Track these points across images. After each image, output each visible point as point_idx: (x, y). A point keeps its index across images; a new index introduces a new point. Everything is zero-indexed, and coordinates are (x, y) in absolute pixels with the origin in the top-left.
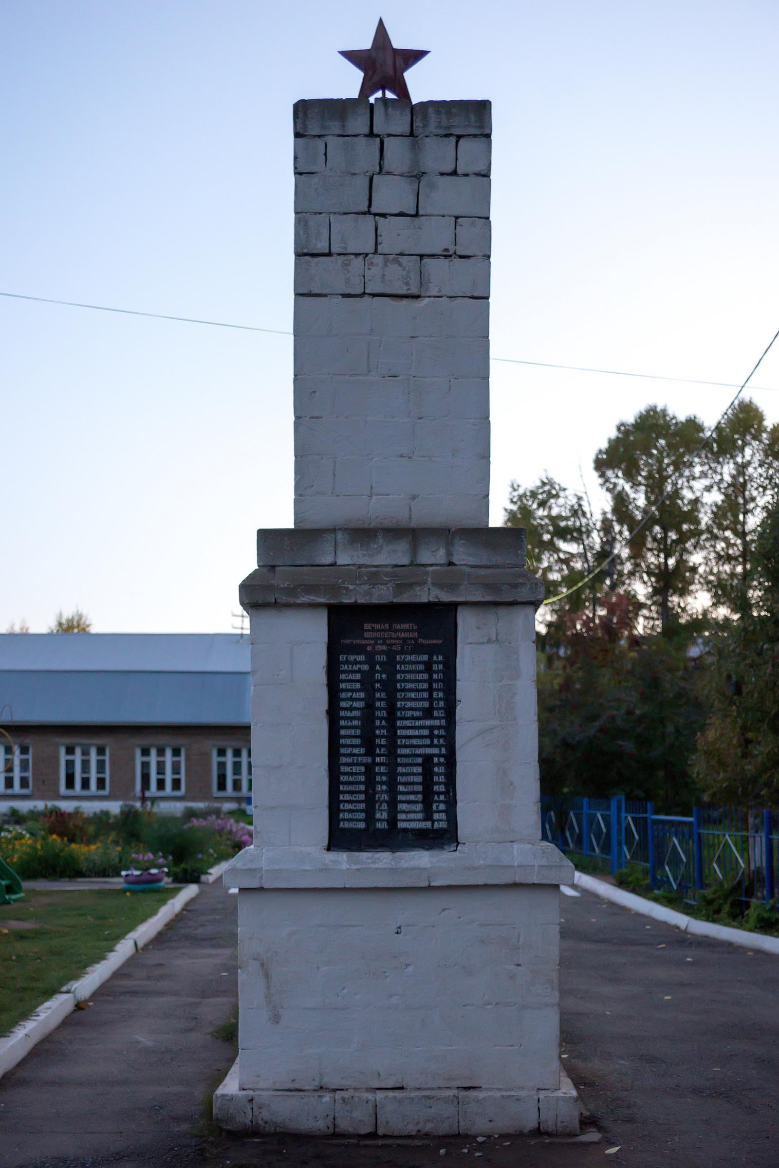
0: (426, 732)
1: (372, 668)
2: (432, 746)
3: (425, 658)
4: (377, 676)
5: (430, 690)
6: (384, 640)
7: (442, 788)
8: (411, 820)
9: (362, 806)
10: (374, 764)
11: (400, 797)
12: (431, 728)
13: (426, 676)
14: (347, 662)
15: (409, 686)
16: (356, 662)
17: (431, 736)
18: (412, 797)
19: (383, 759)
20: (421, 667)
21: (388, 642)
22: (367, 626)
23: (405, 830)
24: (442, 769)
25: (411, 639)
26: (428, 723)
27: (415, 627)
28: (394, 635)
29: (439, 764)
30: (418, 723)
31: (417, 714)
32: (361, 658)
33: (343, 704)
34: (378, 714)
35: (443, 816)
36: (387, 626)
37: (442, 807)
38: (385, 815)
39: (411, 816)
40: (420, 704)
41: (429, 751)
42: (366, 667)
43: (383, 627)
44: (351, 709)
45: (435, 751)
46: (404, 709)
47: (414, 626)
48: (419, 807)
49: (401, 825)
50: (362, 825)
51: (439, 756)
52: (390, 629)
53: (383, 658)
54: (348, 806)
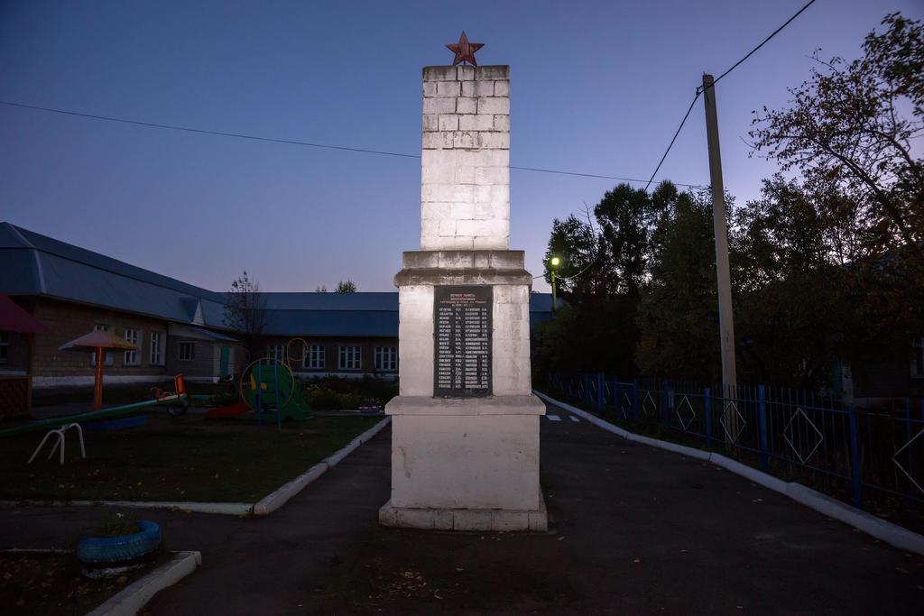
0: (479, 344)
1: (454, 314)
2: (481, 350)
3: (479, 309)
4: (457, 318)
5: (481, 325)
7: (486, 370)
8: (471, 384)
9: (449, 378)
10: (455, 358)
11: (467, 374)
12: (481, 342)
13: (479, 318)
14: (443, 312)
15: (471, 322)
16: (447, 312)
17: (481, 346)
18: (473, 374)
19: (459, 356)
20: (477, 314)
21: (461, 302)
22: (452, 295)
23: (469, 389)
24: (486, 361)
25: (472, 301)
26: (480, 339)
27: (474, 296)
28: (464, 299)
29: (484, 359)
30: (476, 339)
31: (475, 335)
32: (450, 310)
33: (441, 331)
34: (457, 335)
35: (486, 382)
36: (461, 295)
37: (486, 378)
38: (460, 382)
39: (472, 382)
40: (476, 331)
41: (480, 352)
42: (451, 314)
43: (459, 296)
44: (445, 333)
45: (483, 352)
46: (469, 333)
48: (476, 378)
49: (467, 386)
50: (449, 386)
51: (485, 354)
52: (463, 297)
53: (459, 310)
54: (443, 378)
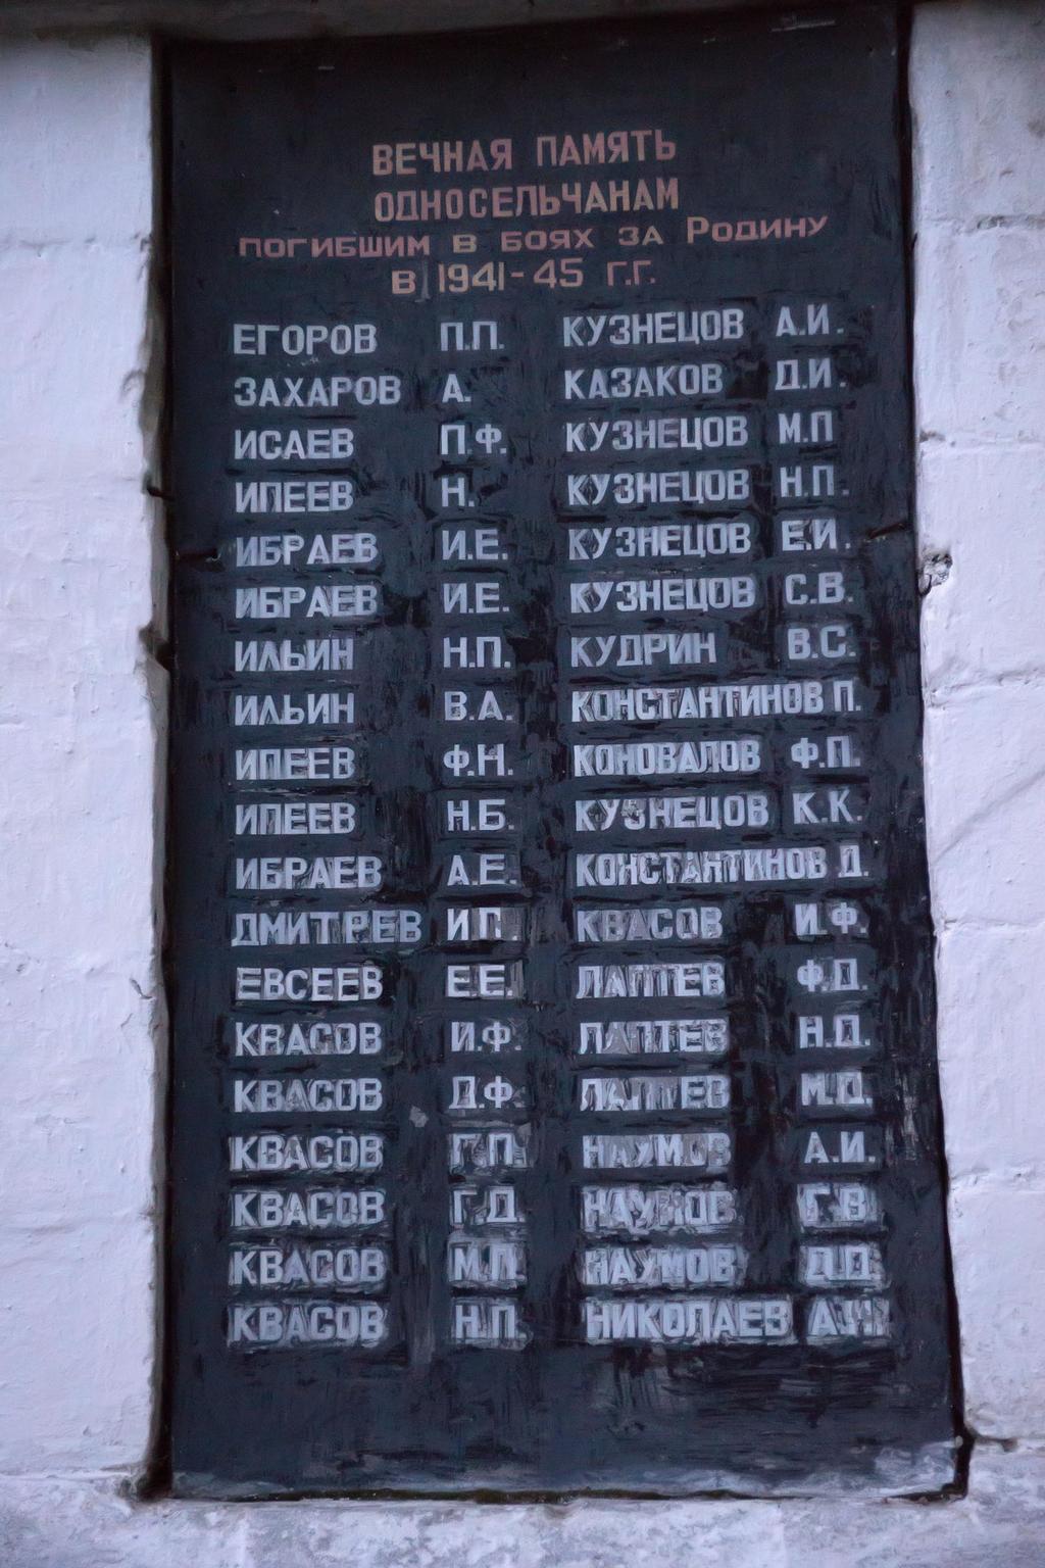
0: (744, 756)
1: (421, 394)
2: (778, 834)
3: (730, 323)
4: (452, 439)
5: (764, 509)
6: (487, 231)
7: (852, 1091)
8: (664, 1292)
9: (366, 1208)
10: (438, 949)
11: (594, 1151)
12: (776, 731)
13: (733, 430)
14: (275, 364)
15: (638, 488)
16: (327, 365)
17: (774, 780)
18: (669, 1149)
19: (487, 922)
20: (707, 379)
21: (507, 242)
22: (388, 159)
23: (630, 1355)
24: (846, 976)
25: (643, 218)
26: (755, 699)
27: (666, 150)
28: (544, 203)
29: (826, 944)
32: (362, 338)
33: (252, 603)
34: (456, 652)
36: (503, 153)
39: (667, 1265)
40: (705, 595)
41: (760, 866)
42: (384, 391)
43: (477, 160)
44: (299, 629)
45: (807, 864)
46: (609, 621)
47: (659, 144)
48: (714, 1206)
49: (606, 1323)
50: (367, 1326)
51: (829, 892)
52: (525, 171)
53: (485, 335)
